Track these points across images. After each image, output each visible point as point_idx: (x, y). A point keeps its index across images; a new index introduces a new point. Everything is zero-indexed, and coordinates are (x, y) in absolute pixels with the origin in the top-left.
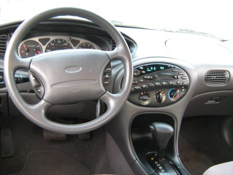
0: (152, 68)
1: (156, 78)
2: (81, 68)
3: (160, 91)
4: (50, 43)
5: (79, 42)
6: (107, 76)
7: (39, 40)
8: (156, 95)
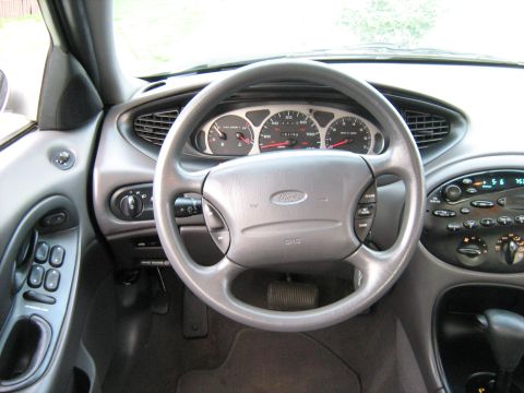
0: (494, 182)
1: (502, 205)
2: (306, 196)
3: (511, 235)
4: (269, 120)
5: (332, 116)
6: (365, 211)
7: (247, 115)
8: (502, 245)
